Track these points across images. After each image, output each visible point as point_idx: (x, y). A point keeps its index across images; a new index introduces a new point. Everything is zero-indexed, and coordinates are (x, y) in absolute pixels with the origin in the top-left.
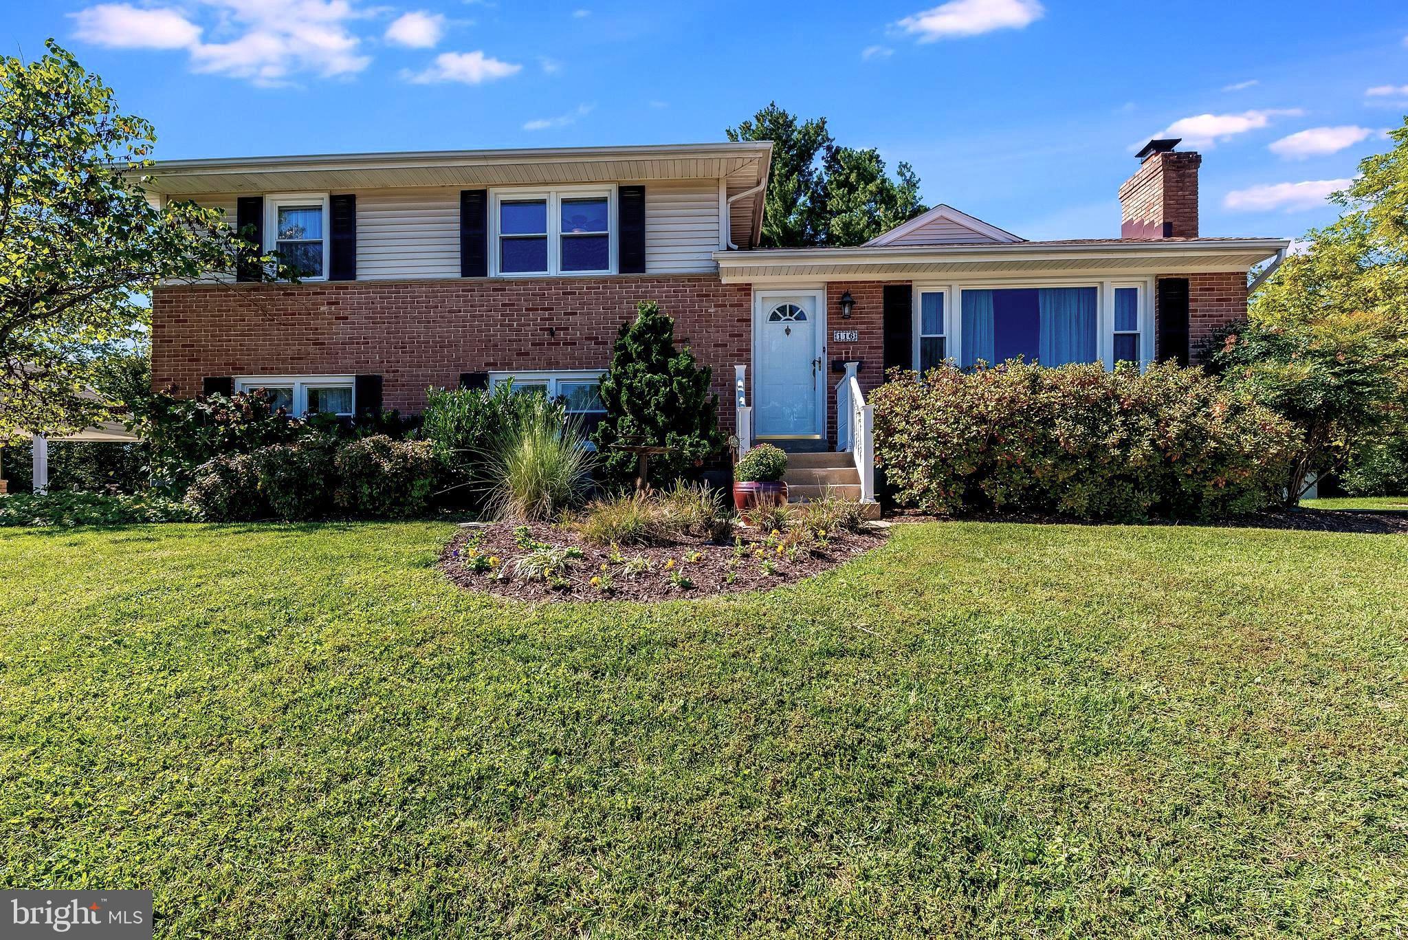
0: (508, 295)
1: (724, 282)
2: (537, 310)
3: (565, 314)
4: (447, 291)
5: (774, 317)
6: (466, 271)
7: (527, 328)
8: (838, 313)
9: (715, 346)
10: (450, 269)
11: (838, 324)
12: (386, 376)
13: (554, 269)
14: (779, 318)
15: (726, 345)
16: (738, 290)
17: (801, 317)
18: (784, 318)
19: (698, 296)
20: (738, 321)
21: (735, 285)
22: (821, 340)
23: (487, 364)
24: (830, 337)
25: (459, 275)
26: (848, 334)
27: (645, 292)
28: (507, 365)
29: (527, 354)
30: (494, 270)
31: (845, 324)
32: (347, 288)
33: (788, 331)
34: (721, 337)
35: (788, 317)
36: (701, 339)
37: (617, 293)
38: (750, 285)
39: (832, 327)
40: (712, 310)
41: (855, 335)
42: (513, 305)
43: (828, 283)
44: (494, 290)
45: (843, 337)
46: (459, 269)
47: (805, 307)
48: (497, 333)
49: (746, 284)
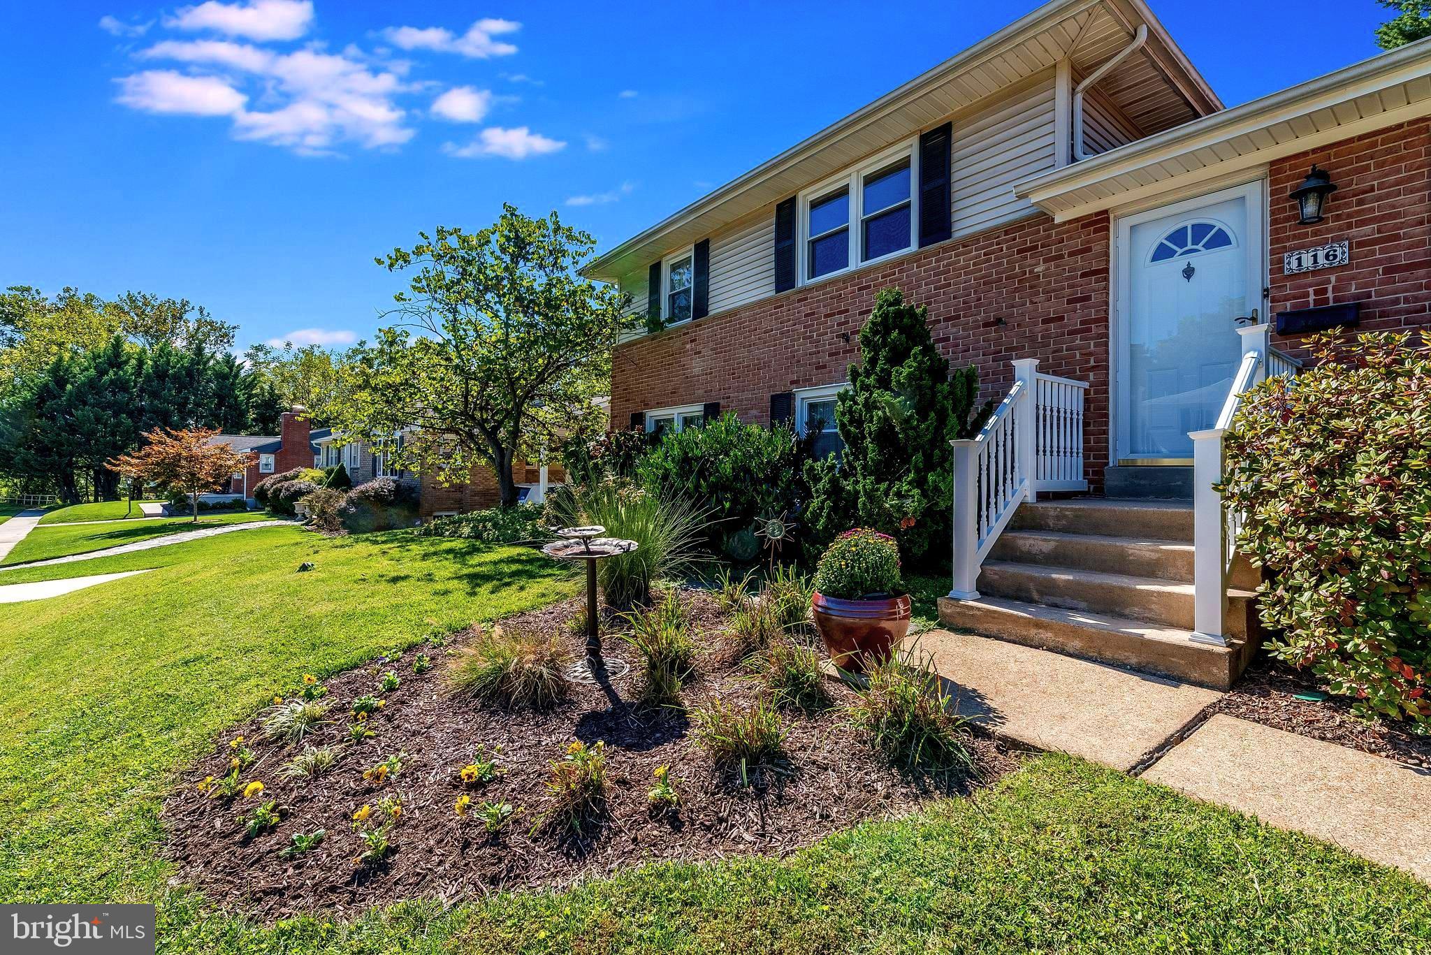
0: (810, 303)
1: (1058, 219)
2: (834, 314)
3: (861, 314)
4: (764, 312)
5: (1162, 253)
6: (779, 289)
7: (826, 337)
8: (1295, 217)
9: (1044, 322)
10: (765, 290)
11: (1295, 237)
12: (722, 402)
13: (855, 262)
14: (1171, 253)
15: (1062, 318)
16: (1084, 226)
17: (1221, 239)
18: (1180, 251)
19: (1019, 252)
20: (1083, 275)
21: (1077, 220)
22: (1257, 277)
23: (792, 382)
24: (1277, 266)
25: (773, 293)
26: (1321, 254)
27: (949, 265)
28: (808, 382)
29: (824, 367)
30: (802, 279)
31: (1315, 234)
32: (700, 325)
33: (1189, 272)
34: (1053, 307)
35: (1190, 246)
36: (1023, 314)
37: (915, 274)
38: (1106, 212)
39: (1279, 244)
40: (1039, 269)
41: (1342, 253)
42: (813, 314)
43: (1272, 163)
44: (799, 301)
45: (1307, 261)
46: (773, 286)
47: (1223, 220)
48: (802, 347)
49: (1097, 214)
